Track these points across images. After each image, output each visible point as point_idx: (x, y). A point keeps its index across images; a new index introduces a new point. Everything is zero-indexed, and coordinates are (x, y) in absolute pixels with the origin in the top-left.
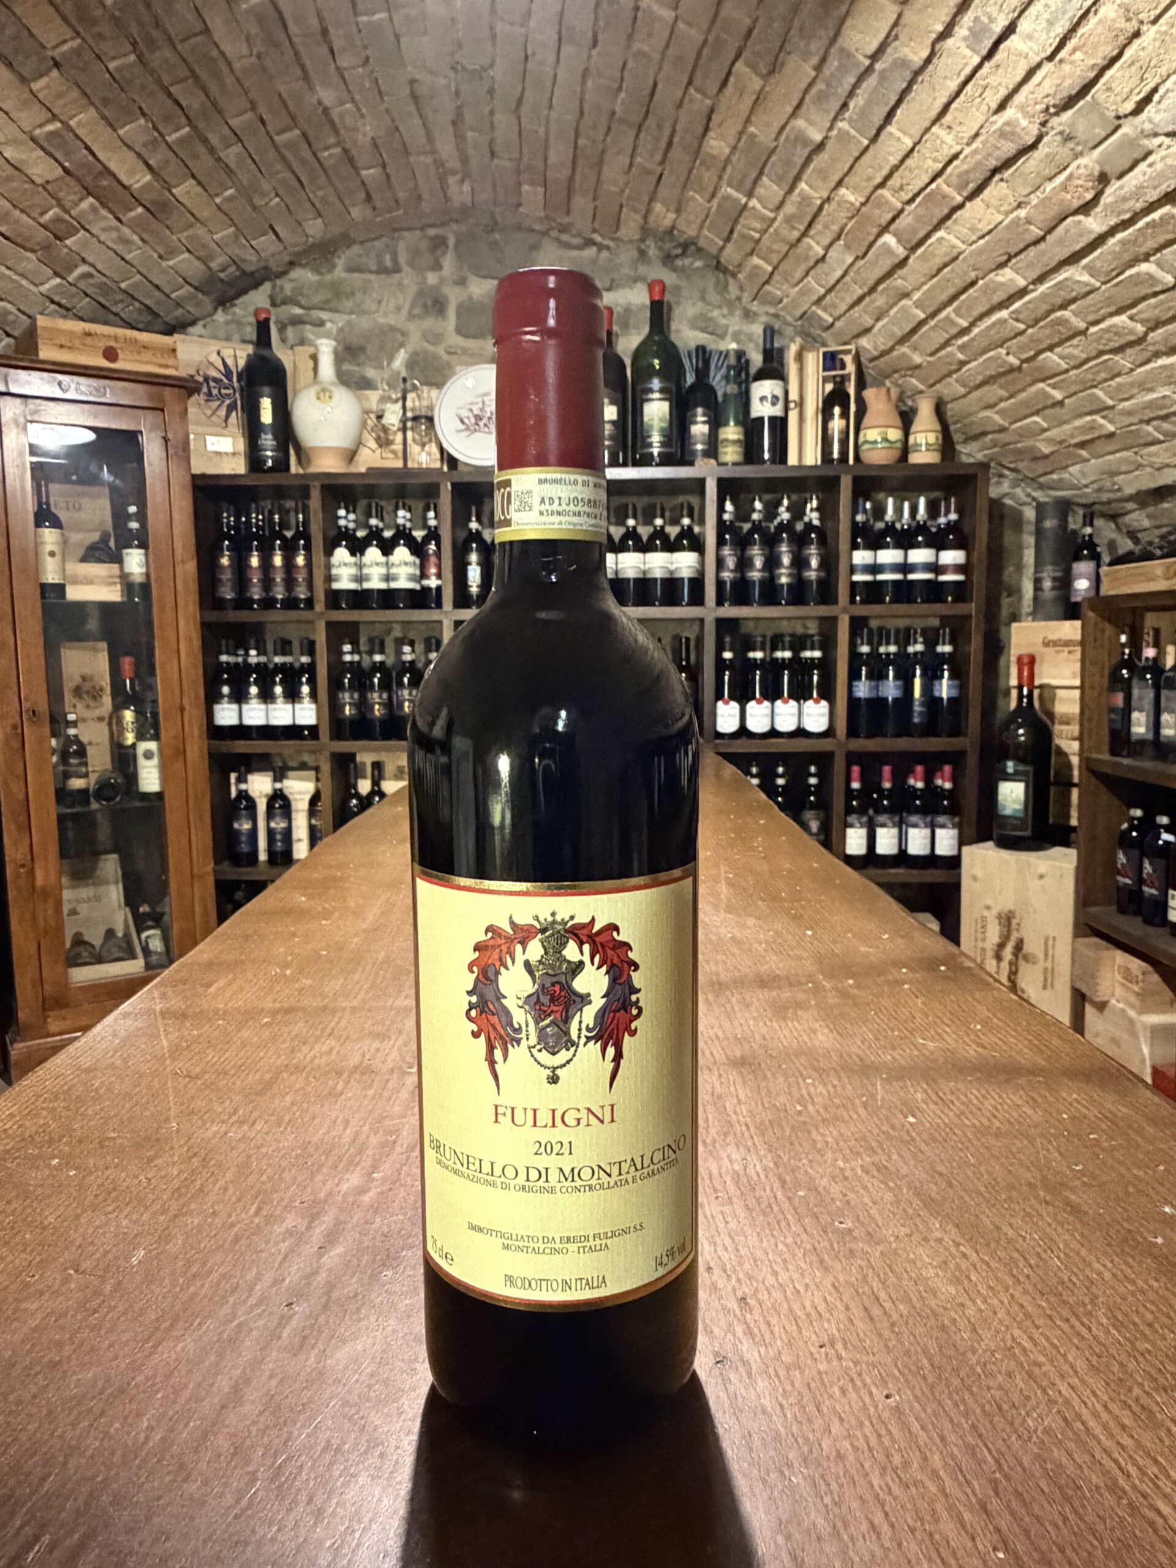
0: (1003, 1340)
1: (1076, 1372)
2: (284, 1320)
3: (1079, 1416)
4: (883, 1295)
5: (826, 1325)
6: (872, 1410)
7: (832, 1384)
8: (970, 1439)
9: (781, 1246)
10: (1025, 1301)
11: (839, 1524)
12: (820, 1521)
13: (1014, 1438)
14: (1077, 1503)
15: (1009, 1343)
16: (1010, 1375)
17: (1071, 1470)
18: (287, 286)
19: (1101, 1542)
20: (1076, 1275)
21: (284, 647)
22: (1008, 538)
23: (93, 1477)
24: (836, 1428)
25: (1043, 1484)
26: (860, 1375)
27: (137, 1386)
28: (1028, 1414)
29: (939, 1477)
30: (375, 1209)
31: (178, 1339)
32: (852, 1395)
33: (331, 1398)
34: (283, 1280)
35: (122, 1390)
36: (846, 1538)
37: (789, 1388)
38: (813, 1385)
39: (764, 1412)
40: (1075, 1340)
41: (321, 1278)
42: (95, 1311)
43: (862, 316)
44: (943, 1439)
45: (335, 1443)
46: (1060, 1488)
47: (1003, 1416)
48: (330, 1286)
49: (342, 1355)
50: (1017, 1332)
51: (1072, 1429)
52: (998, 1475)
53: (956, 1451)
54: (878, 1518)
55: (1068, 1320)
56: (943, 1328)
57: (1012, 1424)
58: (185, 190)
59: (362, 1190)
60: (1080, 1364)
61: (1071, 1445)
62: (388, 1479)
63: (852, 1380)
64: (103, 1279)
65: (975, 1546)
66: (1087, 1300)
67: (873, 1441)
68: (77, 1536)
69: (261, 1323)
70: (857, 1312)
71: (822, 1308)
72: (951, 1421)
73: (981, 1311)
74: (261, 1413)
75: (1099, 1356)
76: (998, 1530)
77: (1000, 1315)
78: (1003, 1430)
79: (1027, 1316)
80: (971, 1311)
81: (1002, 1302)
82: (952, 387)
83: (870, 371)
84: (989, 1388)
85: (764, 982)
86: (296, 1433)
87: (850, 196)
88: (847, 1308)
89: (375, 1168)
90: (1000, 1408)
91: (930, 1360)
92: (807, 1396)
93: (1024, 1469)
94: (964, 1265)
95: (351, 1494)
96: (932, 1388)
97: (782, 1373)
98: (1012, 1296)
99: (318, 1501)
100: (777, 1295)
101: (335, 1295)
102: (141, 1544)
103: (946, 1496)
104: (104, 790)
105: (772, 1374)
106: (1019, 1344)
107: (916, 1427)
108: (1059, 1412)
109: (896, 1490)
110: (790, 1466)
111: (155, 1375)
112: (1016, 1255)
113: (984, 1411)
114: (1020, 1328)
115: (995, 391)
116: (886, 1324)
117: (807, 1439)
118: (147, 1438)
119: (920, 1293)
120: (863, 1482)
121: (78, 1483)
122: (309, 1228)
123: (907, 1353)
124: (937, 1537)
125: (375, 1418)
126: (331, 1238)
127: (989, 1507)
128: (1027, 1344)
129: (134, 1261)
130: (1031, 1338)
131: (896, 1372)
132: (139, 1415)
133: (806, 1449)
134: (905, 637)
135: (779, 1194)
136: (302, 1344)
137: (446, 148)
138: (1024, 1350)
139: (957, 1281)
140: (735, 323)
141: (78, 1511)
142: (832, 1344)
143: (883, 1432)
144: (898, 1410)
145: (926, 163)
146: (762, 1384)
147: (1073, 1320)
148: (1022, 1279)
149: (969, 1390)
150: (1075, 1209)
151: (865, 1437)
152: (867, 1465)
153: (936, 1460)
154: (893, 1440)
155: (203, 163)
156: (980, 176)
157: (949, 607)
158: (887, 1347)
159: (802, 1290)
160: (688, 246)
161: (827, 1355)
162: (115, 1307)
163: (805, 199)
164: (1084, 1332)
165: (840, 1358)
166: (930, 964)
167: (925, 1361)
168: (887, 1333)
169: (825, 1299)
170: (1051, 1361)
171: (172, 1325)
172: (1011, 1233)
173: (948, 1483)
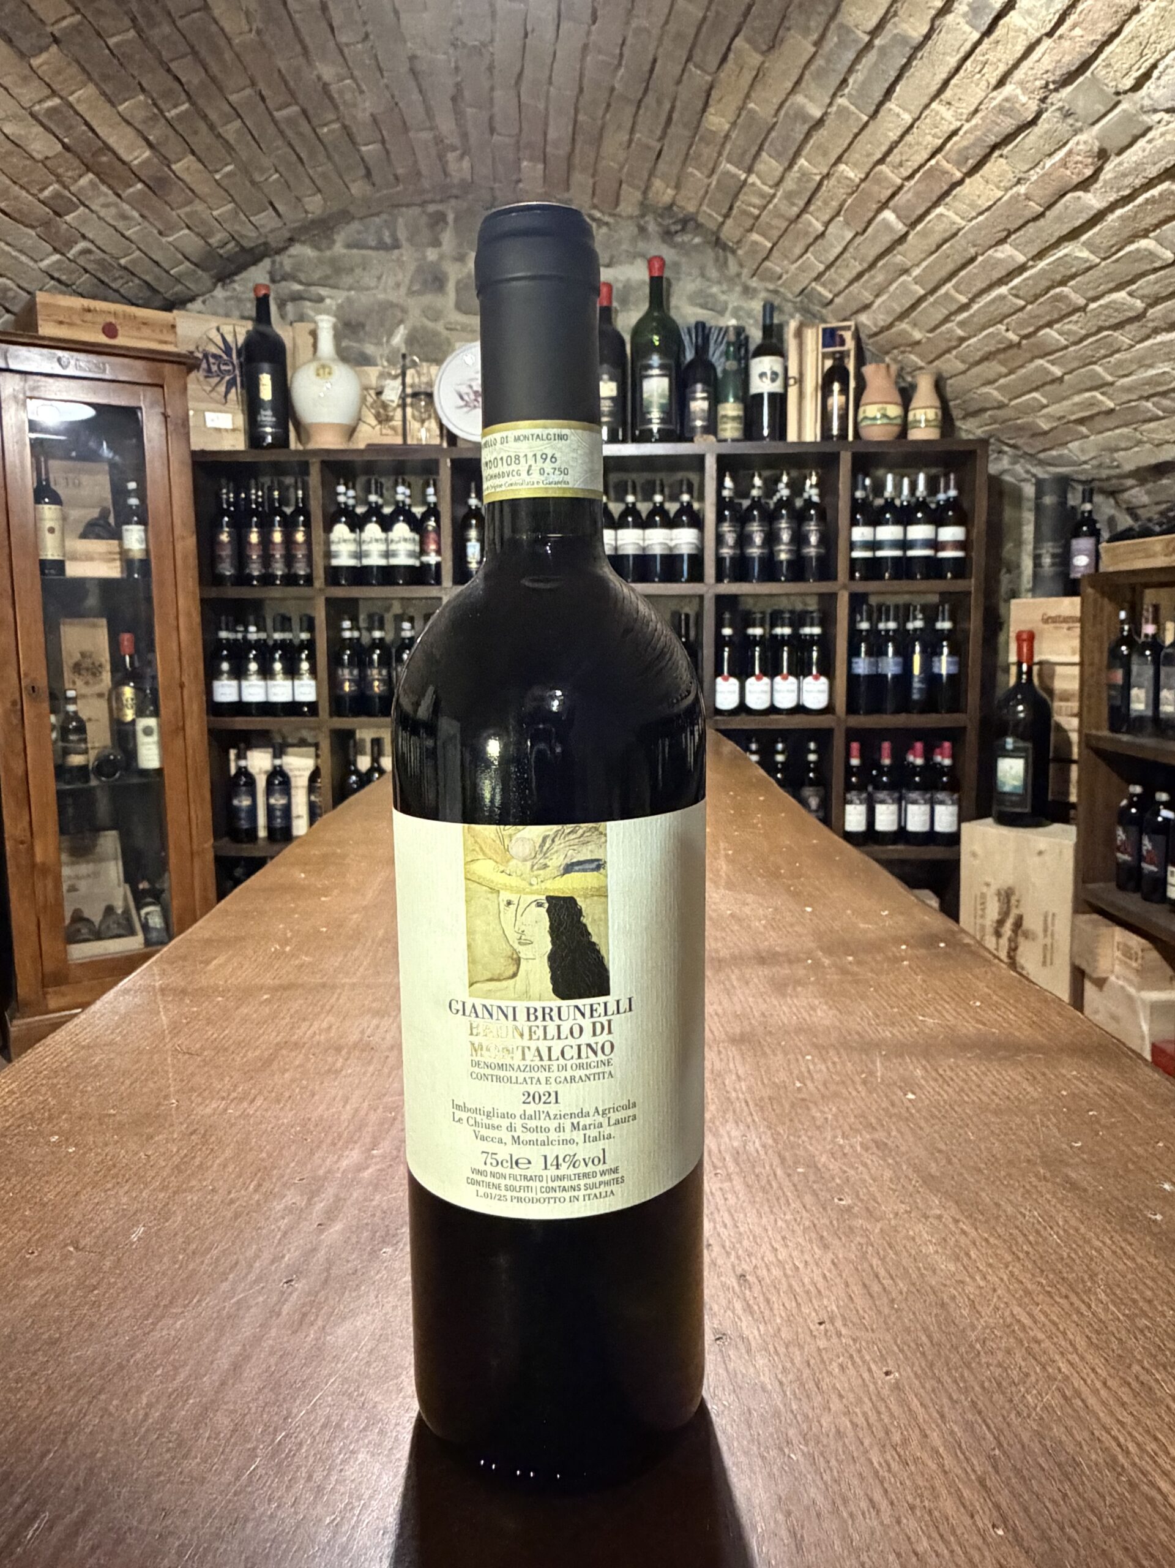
0: (1002, 1317)
1: (1076, 1350)
2: (283, 1297)
3: (1078, 1393)
4: (882, 1273)
5: (825, 1302)
6: (872, 1387)
7: (831, 1360)
8: (969, 1416)
9: (780, 1223)
10: (1025, 1278)
11: (839, 1502)
12: (820, 1500)
13: (1013, 1416)
14: (1076, 1480)
15: (1009, 1320)
16: (1009, 1352)
17: (1071, 1448)
18: (286, 261)
19: (1100, 1520)
20: (1076, 1253)
21: (284, 623)
22: (1008, 513)
23: (93, 1454)
24: (836, 1405)
25: (1041, 1460)
26: (859, 1351)
27: (137, 1364)
28: (1027, 1392)
29: (937, 1452)
30: (375, 1186)
31: (176, 1317)
32: (851, 1371)
33: (330, 1375)
34: (283, 1257)
35: (121, 1367)
36: (845, 1515)
37: (788, 1365)
38: (812, 1362)
39: (764, 1389)
40: (1075, 1317)
41: (321, 1254)
42: (95, 1288)
43: (862, 292)
44: (942, 1416)
45: (335, 1419)
46: (1059, 1465)
47: (1003, 1393)
48: (330, 1264)
49: (341, 1333)
50: (1017, 1310)
51: (1071, 1405)
52: (997, 1452)
53: (956, 1429)
54: (878, 1496)
55: (1067, 1297)
56: (943, 1305)
57: (1011, 1401)
58: (184, 166)
59: (360, 1168)
60: (1081, 1343)
61: (1070, 1423)
62: (387, 1456)
63: (851, 1357)
64: (102, 1255)
65: (974, 1523)
66: (1086, 1277)
67: (873, 1418)
68: (76, 1513)
69: (261, 1299)
70: (857, 1290)
71: (821, 1284)
72: (950, 1398)
73: (981, 1288)
74: (260, 1390)
75: (1098, 1333)
76: (998, 1507)
77: (999, 1292)
78: (1003, 1408)
79: (1027, 1293)
80: (970, 1289)
81: (1002, 1280)
82: (950, 364)
83: (870, 346)
84: (988, 1365)
85: (763, 959)
86: (295, 1411)
87: (849, 172)
88: (847, 1285)
89: (374, 1145)
90: (999, 1384)
91: (930, 1337)
92: (806, 1372)
93: (1023, 1447)
94: (963, 1240)
95: (350, 1471)
96: (931, 1365)
97: (782, 1350)
98: (1012, 1274)
99: (318, 1477)
100: (776, 1272)
101: (334, 1271)
102: (140, 1521)
103: (945, 1472)
104: (104, 766)
105: (772, 1350)
106: (1019, 1321)
107: (915, 1404)
108: (1058, 1389)
109: (895, 1466)
110: (789, 1442)
111: (154, 1352)
112: (1015, 1232)
113: (983, 1387)
114: (1020, 1305)
115: (994, 368)
116: (885, 1300)
117: (806, 1417)
118: (146, 1415)
119: (919, 1269)
120: (862, 1460)
121: (77, 1461)
122: (310, 1203)
123: (908, 1330)
124: (936, 1513)
125: (374, 1396)
126: (331, 1215)
127: (988, 1483)
128: (1027, 1321)
129: (134, 1238)
130: (1030, 1315)
131: (895, 1348)
132: (139, 1392)
133: (805, 1426)
134: (904, 614)
135: (779, 1172)
136: (302, 1321)
137: (446, 125)
138: (1023, 1327)
139: (957, 1259)
140: (734, 299)
141: (77, 1489)
142: (832, 1320)
143: (883, 1409)
144: (897, 1387)
145: (927, 137)
146: (761, 1361)
147: (1074, 1298)
148: (1021, 1255)
149: (968, 1366)
150: (1074, 1186)
151: (865, 1414)
152: (867, 1442)
153: (935, 1438)
154: (892, 1416)
155: (203, 138)
156: (980, 152)
157: (949, 583)
158: (886, 1323)
159: (801, 1266)
160: (688, 222)
161: (826, 1331)
162: (115, 1283)
163: (805, 175)
164: (1083, 1308)
165: (839, 1335)
166: (930, 941)
167: (924, 1338)
168: (886, 1311)
169: (825, 1277)
170: (1050, 1337)
171: (171, 1302)
172: (1010, 1210)
173: (948, 1462)
